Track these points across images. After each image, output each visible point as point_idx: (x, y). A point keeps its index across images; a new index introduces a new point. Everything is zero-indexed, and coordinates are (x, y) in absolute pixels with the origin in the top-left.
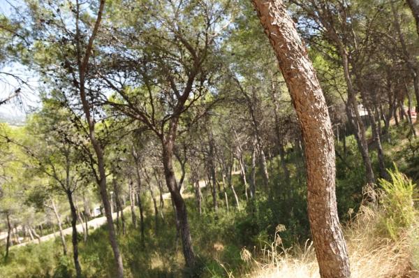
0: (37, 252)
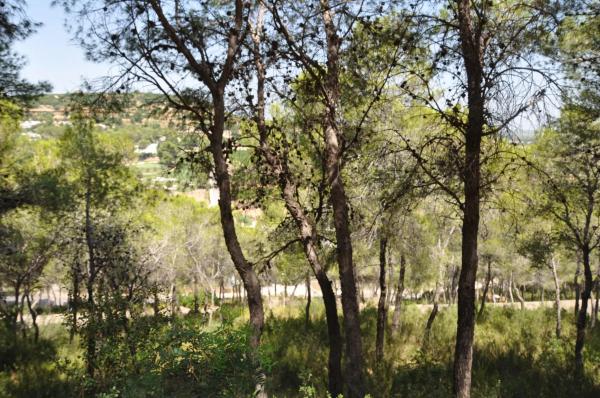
0: (520, 321)
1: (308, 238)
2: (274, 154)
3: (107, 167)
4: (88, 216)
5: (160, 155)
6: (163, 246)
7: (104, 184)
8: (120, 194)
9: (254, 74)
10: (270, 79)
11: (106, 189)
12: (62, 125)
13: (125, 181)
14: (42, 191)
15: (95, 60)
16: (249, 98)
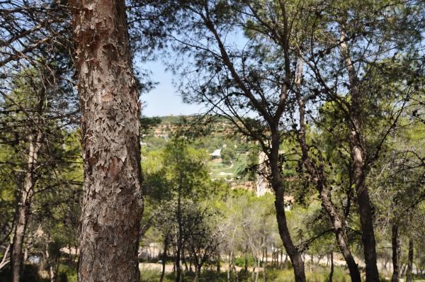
1: (339, 229)
2: (313, 166)
3: (193, 170)
4: (179, 203)
5: (223, 157)
6: (228, 225)
7: (190, 182)
8: (201, 189)
9: (297, 108)
10: (309, 112)
11: (191, 185)
12: (160, 137)
13: (204, 180)
14: (152, 188)
15: (188, 102)
16: (295, 126)
